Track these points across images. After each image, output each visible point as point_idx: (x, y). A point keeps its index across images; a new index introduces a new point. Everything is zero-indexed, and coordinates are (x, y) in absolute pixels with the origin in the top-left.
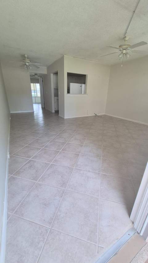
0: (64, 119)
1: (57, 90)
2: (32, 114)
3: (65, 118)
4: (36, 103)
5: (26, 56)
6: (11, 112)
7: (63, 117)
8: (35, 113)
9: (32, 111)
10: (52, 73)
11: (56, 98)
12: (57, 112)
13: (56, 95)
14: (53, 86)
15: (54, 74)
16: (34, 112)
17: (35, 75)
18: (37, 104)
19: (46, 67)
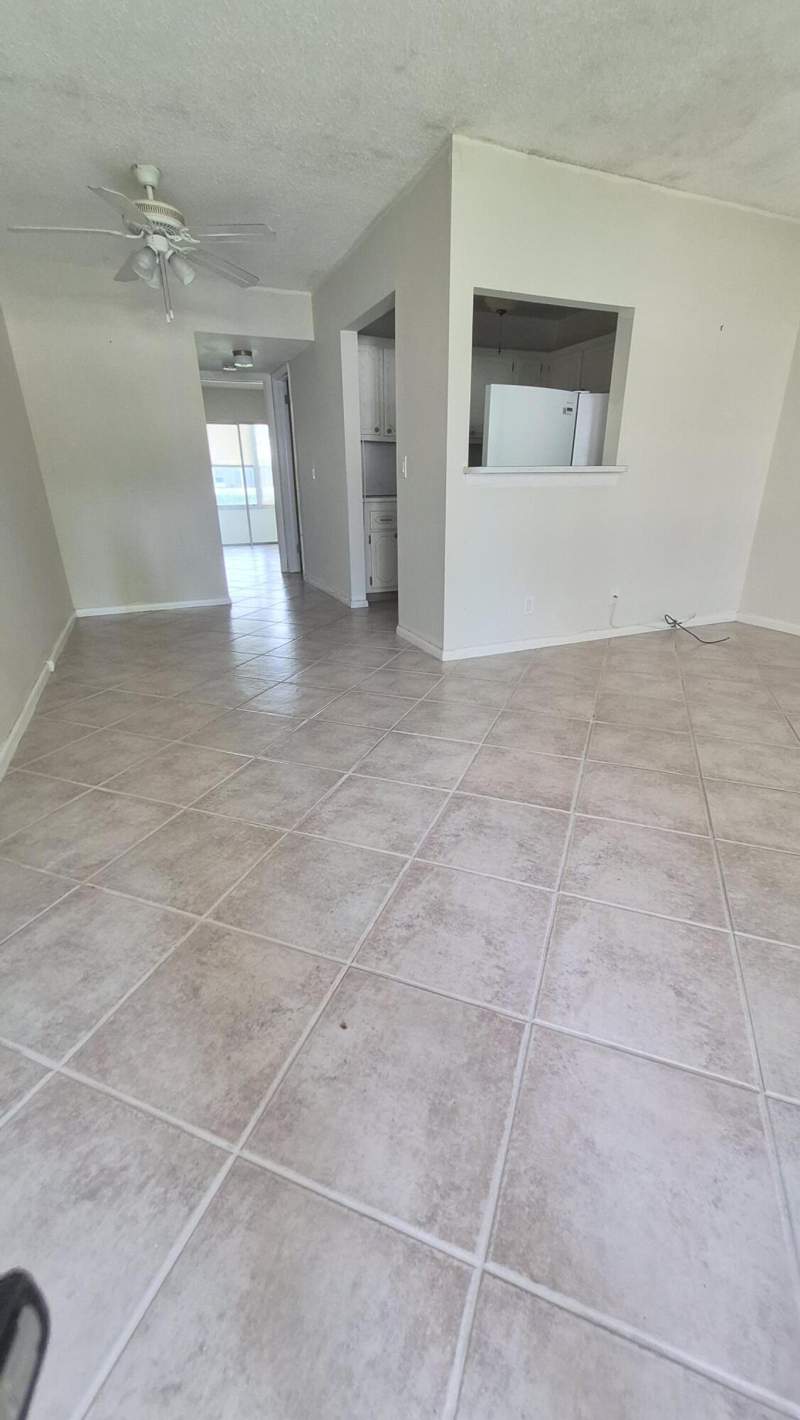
0: (439, 660)
1: (383, 448)
2: (219, 617)
3: (446, 656)
4: (252, 544)
5: (148, 176)
6: (81, 613)
7: (430, 649)
8: (235, 612)
9: (220, 601)
10: (349, 328)
11: (375, 505)
12: (385, 603)
13: (383, 486)
14: (355, 424)
15: (360, 333)
16: (228, 606)
17: (236, 353)
18: (258, 549)
19: (309, 294)
